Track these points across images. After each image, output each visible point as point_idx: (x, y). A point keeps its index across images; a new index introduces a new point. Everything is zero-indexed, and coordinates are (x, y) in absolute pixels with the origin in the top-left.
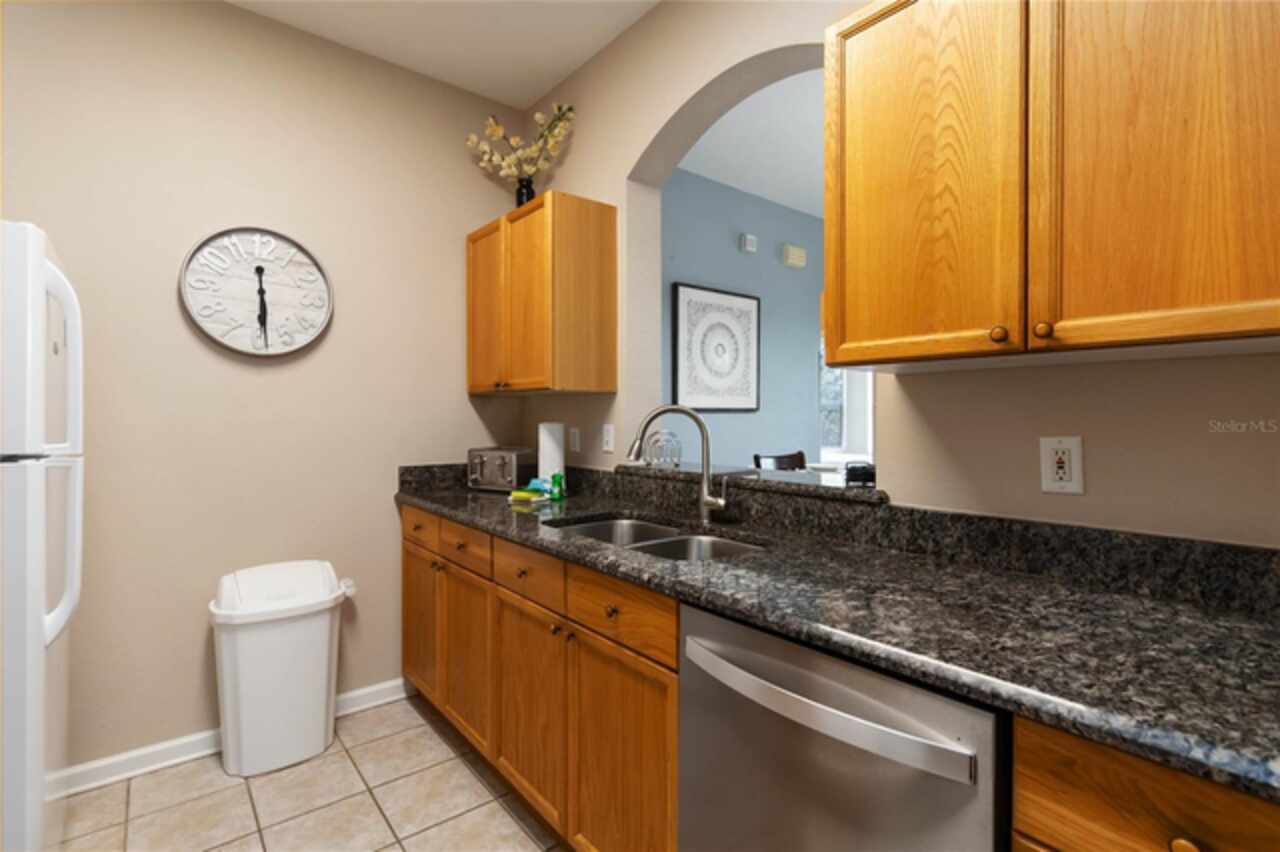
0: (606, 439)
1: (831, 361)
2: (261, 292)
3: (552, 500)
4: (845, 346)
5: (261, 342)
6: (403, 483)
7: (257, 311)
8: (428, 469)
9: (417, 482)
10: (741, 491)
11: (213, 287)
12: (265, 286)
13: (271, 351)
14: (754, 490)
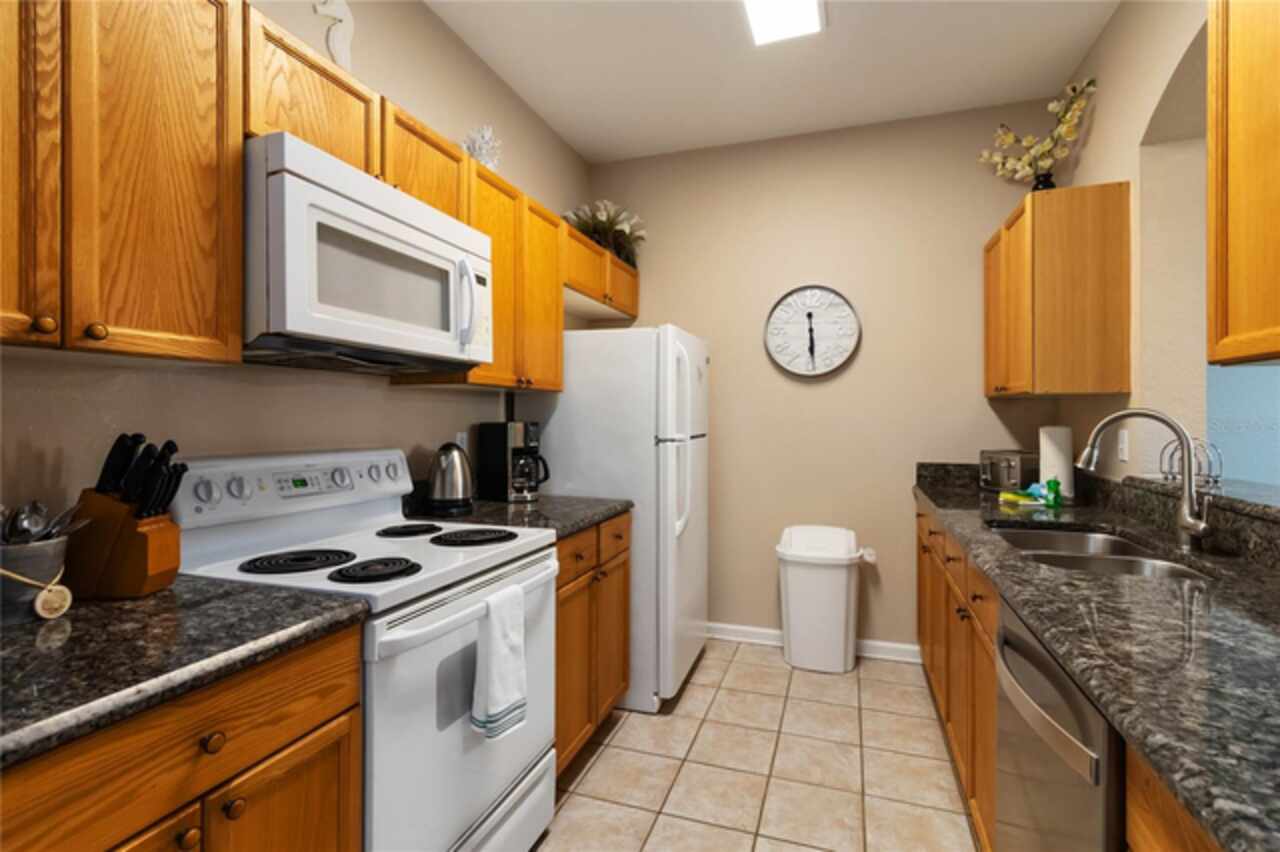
0: (1120, 446)
1: (1212, 359)
2: (811, 330)
3: (1048, 506)
4: (1226, 340)
5: (810, 367)
6: (919, 477)
7: (808, 344)
8: (943, 466)
9: (931, 477)
10: (1239, 517)
11: (782, 332)
12: (813, 326)
13: (819, 371)
14: (1252, 518)
